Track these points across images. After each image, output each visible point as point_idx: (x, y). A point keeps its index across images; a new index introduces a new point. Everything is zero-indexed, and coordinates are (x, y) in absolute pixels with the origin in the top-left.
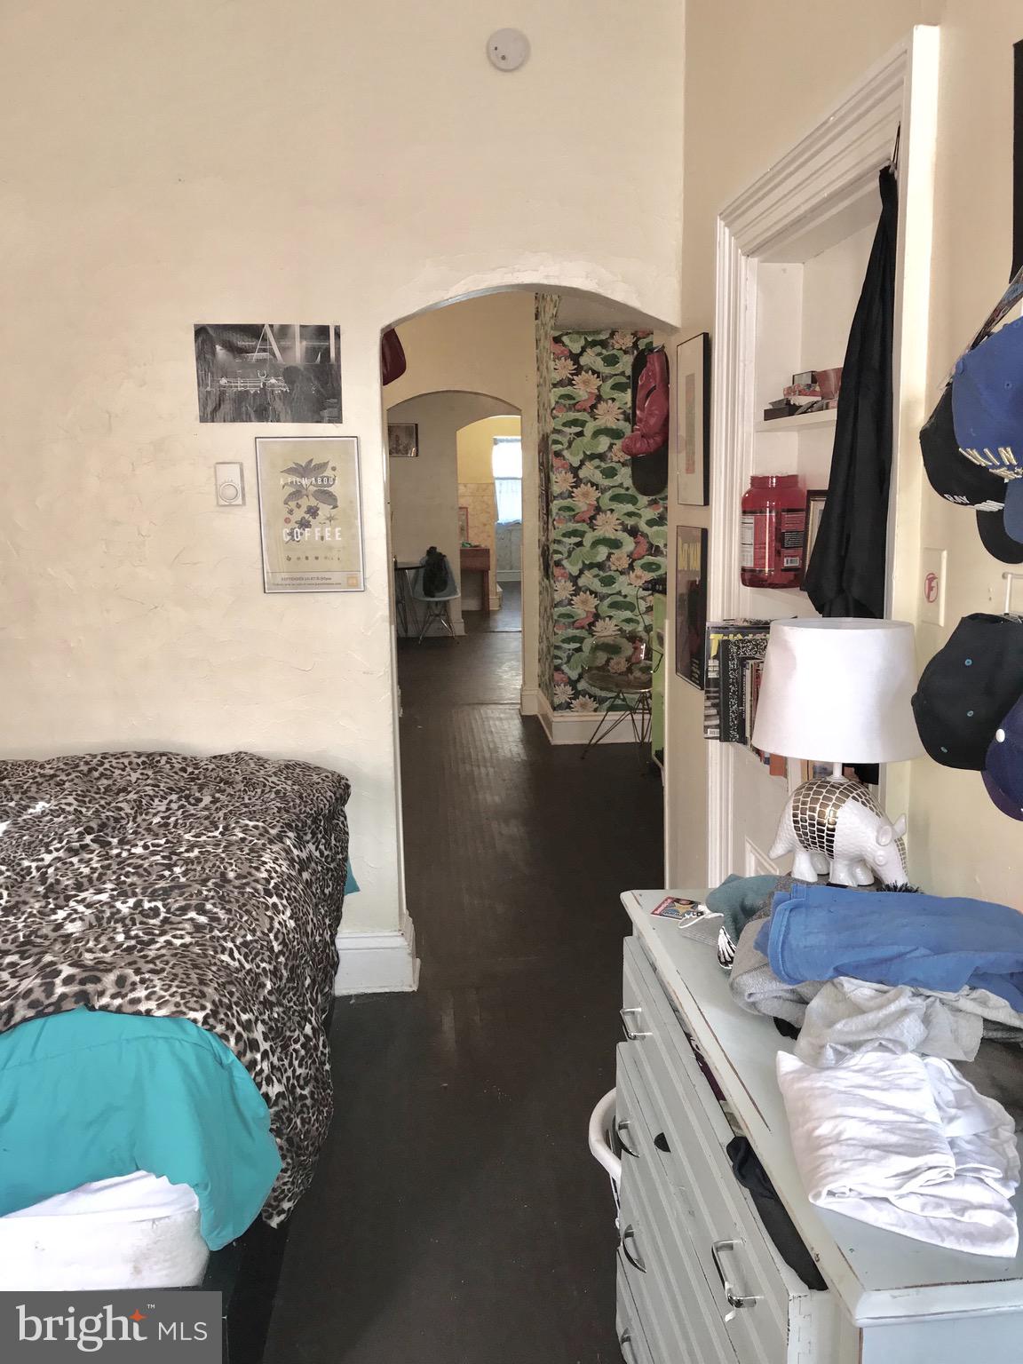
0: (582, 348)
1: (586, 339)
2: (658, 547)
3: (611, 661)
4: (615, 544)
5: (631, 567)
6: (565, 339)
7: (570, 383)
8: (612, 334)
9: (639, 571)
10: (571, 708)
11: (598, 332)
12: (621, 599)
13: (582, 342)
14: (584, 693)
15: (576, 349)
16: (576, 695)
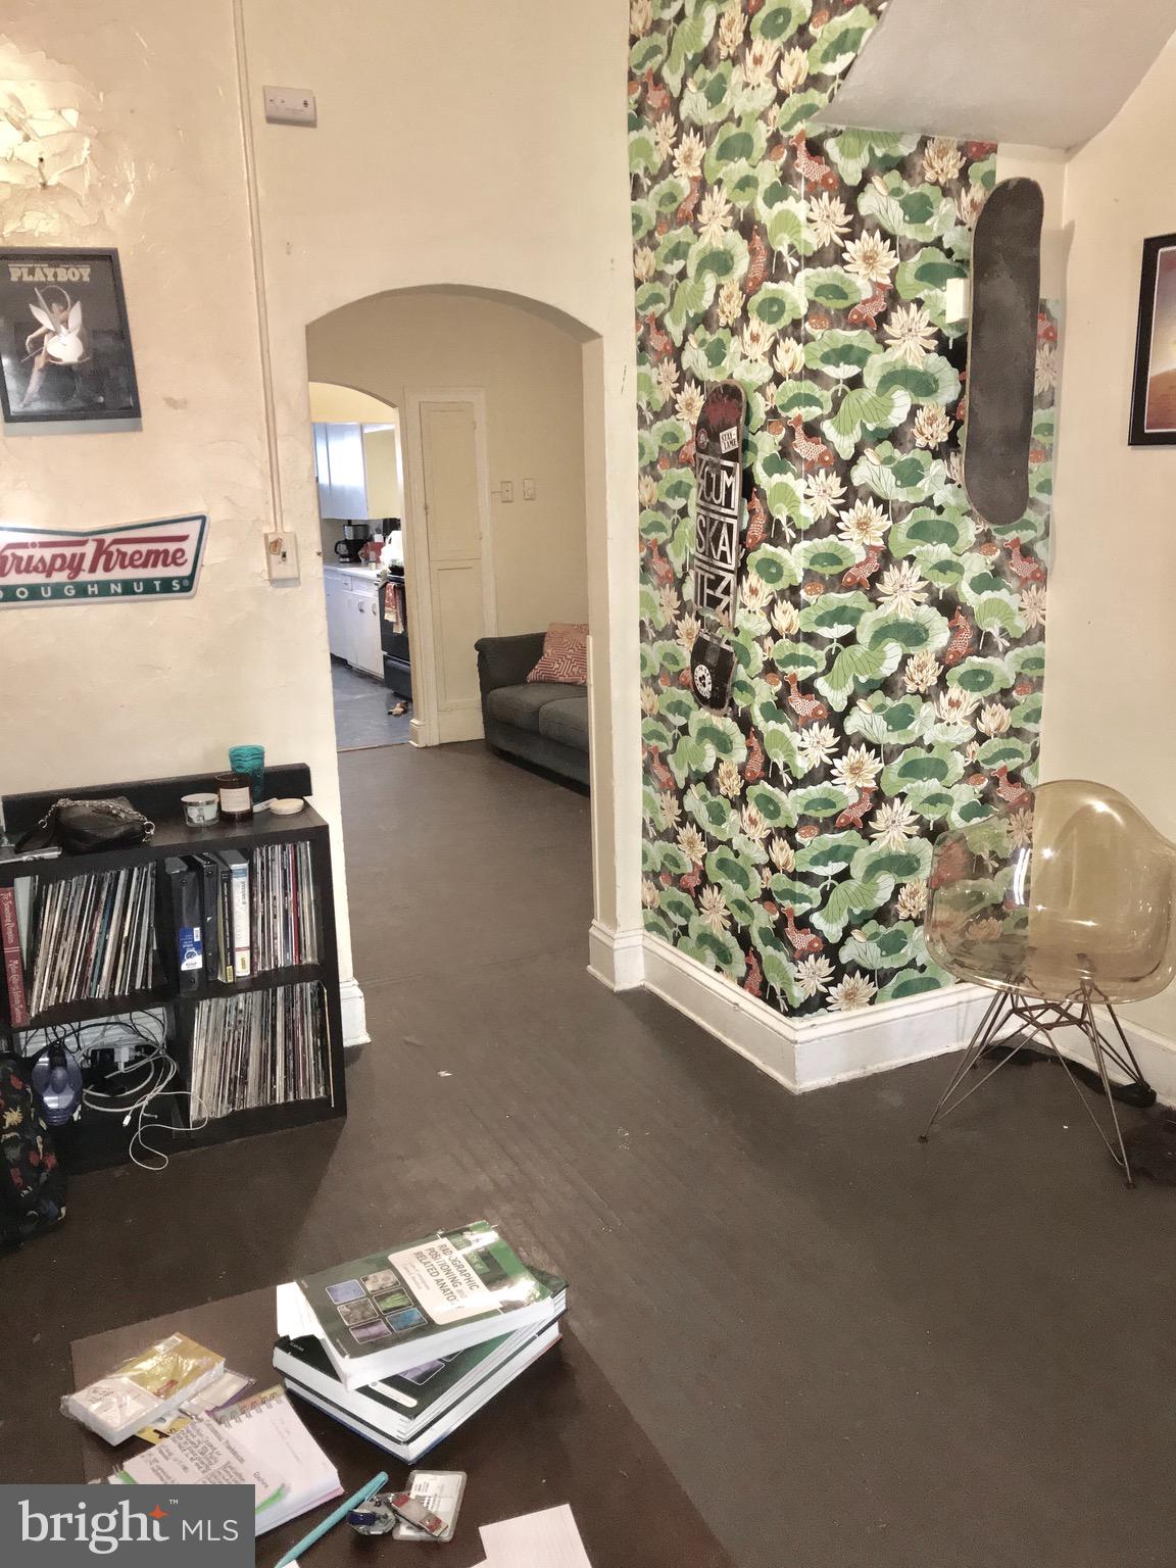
0: (864, 172)
1: (871, 151)
2: (989, 635)
3: (903, 891)
4: (913, 635)
5: (942, 685)
6: (830, 146)
7: (837, 257)
8: (923, 144)
9: (955, 691)
10: (825, 1005)
11: (896, 137)
12: (922, 754)
13: (864, 160)
14: (854, 968)
15: (852, 174)
16: (839, 972)
